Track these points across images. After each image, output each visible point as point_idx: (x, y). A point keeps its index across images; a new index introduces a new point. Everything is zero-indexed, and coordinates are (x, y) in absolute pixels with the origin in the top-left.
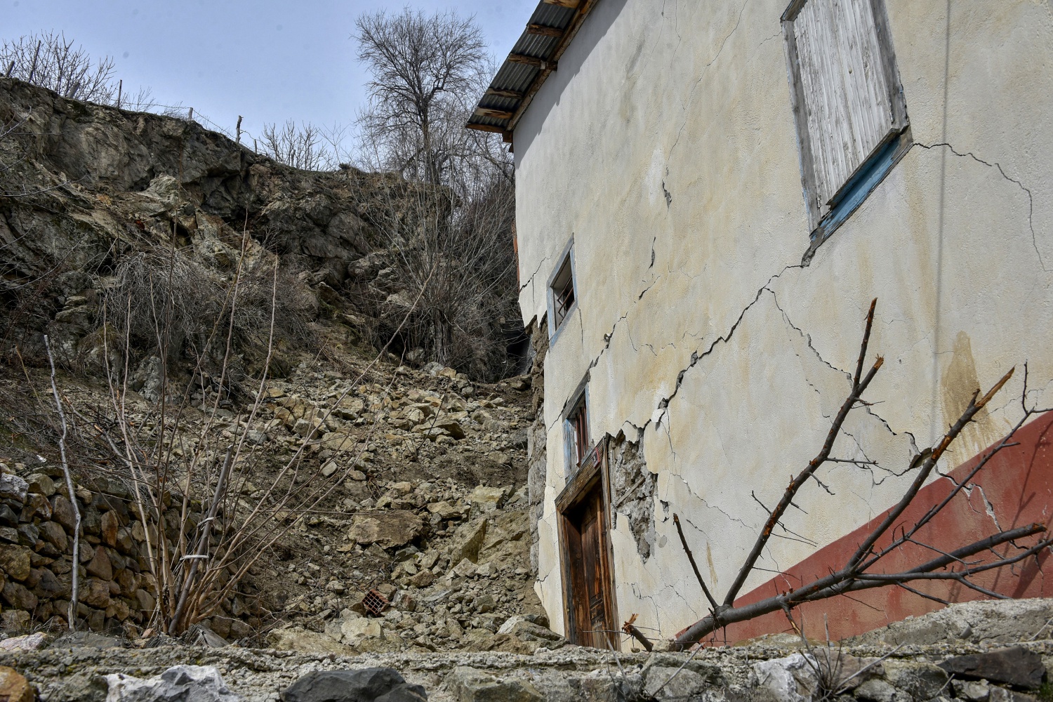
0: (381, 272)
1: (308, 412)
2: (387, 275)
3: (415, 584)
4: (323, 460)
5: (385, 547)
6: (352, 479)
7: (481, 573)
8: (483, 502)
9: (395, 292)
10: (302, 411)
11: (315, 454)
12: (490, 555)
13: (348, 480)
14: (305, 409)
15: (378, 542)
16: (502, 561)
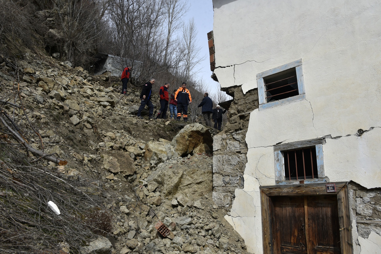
0: (48, 19)
1: (56, 87)
2: (50, 21)
3: (155, 204)
4: (71, 116)
5: (124, 175)
6: (86, 127)
7: (197, 206)
8: (160, 153)
9: (53, 28)
10: (53, 85)
11: (67, 111)
12: (184, 189)
13: (85, 128)
14: (54, 85)
15: (121, 172)
16: (193, 194)
